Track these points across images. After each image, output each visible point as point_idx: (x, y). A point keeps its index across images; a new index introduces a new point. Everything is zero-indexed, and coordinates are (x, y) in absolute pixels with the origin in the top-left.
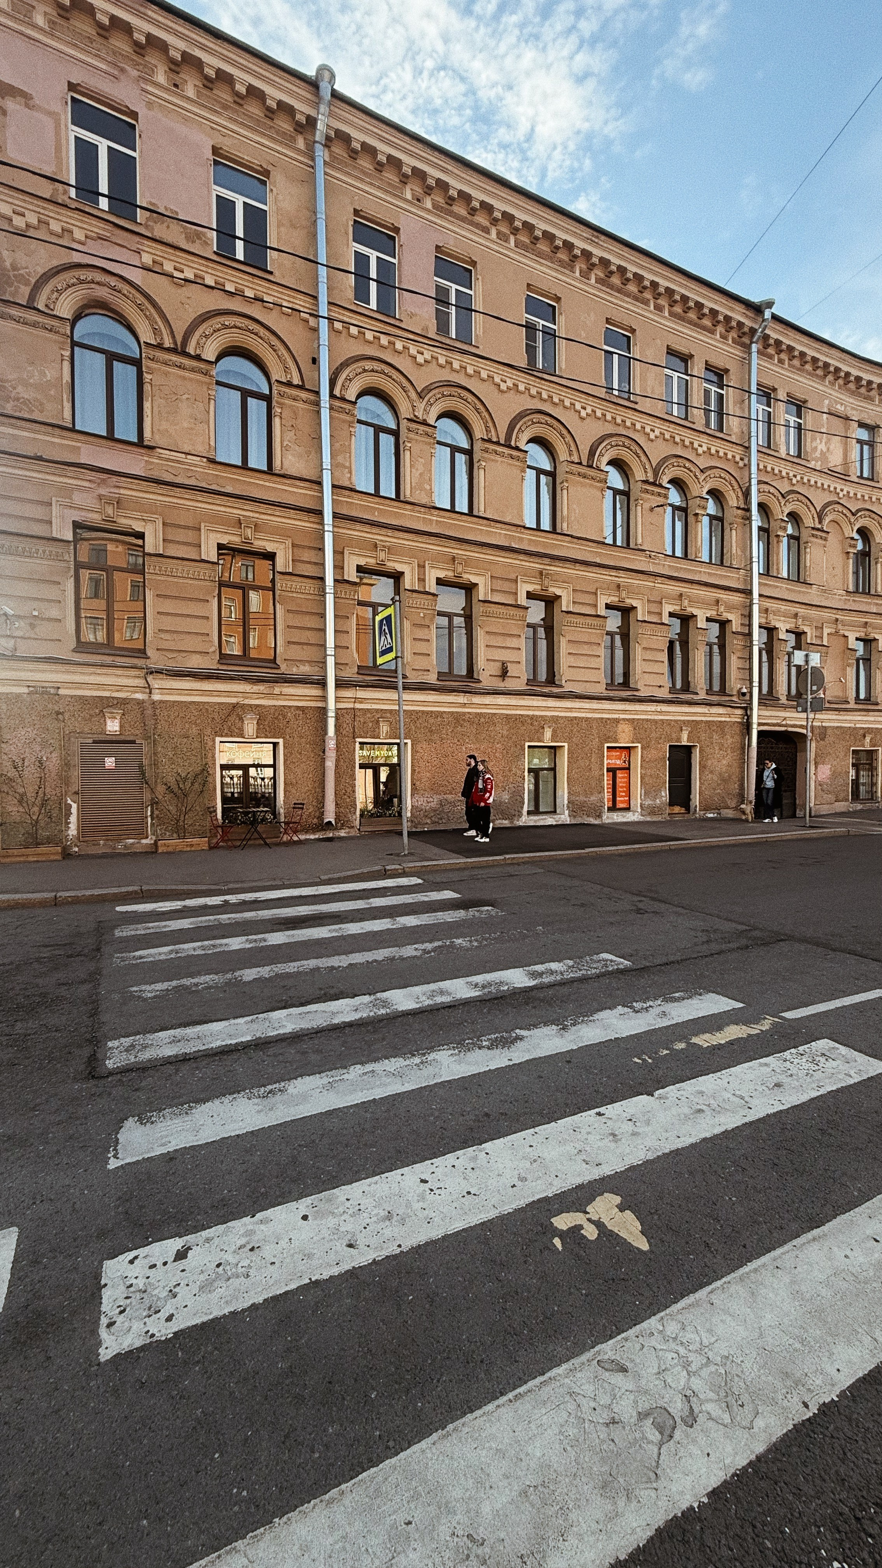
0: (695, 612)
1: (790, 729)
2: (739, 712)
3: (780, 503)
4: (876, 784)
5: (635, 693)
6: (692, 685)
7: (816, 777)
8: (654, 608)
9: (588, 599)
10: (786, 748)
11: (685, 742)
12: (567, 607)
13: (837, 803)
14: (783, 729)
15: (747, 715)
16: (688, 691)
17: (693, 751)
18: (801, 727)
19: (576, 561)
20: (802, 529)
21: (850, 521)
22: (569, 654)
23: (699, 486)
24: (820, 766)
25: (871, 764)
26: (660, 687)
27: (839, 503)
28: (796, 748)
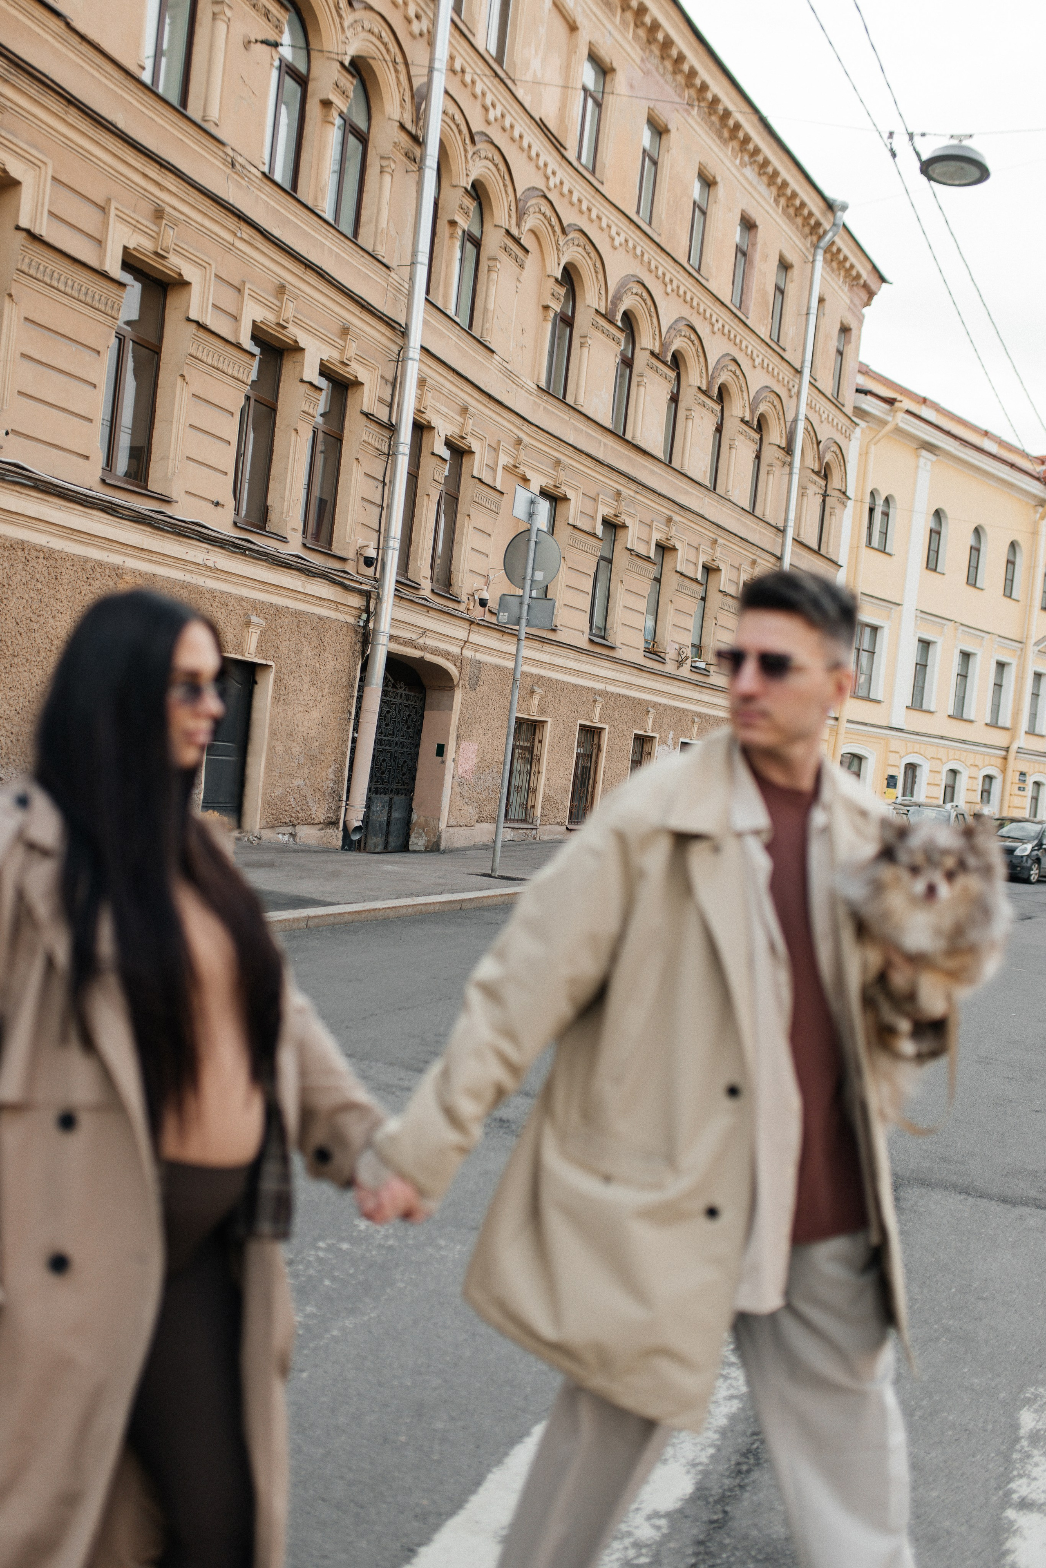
0: (304, 340)
1: (429, 657)
2: (356, 601)
3: (465, 150)
4: (535, 791)
5: (164, 508)
6: (273, 516)
7: (456, 767)
8: (227, 299)
9: (87, 219)
10: (408, 698)
11: (251, 654)
12: (34, 220)
13: (478, 825)
14: (417, 654)
15: (367, 610)
16: (264, 529)
17: (259, 678)
18: (447, 655)
19: (71, 101)
20: (488, 227)
21: (557, 244)
22: (23, 355)
23: (341, 37)
24: (464, 744)
25: (531, 750)
26: (217, 504)
27: (545, 197)
28: (423, 700)
